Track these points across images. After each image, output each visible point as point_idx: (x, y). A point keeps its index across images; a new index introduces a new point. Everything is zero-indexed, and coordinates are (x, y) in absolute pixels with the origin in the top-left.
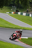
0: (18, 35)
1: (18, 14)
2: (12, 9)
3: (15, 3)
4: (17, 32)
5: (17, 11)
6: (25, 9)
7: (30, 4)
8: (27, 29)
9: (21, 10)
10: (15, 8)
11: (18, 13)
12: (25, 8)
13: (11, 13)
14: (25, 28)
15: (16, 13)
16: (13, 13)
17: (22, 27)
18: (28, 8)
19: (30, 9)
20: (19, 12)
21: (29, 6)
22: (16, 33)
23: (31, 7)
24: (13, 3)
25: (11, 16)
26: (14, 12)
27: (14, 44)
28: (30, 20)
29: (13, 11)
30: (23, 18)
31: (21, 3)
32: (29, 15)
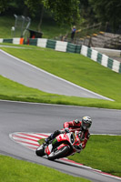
0: (78, 139)
1: (39, 45)
2: (13, 28)
3: (26, 3)
4: (70, 126)
5: (34, 35)
6: (64, 26)
7: (82, 6)
8: (71, 101)
9: (48, 30)
10: (27, 23)
11: (35, 43)
12: (65, 22)
13: (11, 41)
14: (63, 100)
15: (28, 43)
16: (18, 43)
17: (55, 95)
18: (74, 24)
19: (84, 25)
20: (40, 37)
21: (79, 16)
22: (67, 132)
23: (85, 17)
24: (17, 3)
25: (11, 52)
26: (22, 37)
27: (23, 159)
28: (84, 69)
29: (18, 33)
30: (55, 60)
31: (49, 3)
32: (77, 50)
